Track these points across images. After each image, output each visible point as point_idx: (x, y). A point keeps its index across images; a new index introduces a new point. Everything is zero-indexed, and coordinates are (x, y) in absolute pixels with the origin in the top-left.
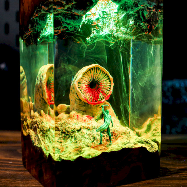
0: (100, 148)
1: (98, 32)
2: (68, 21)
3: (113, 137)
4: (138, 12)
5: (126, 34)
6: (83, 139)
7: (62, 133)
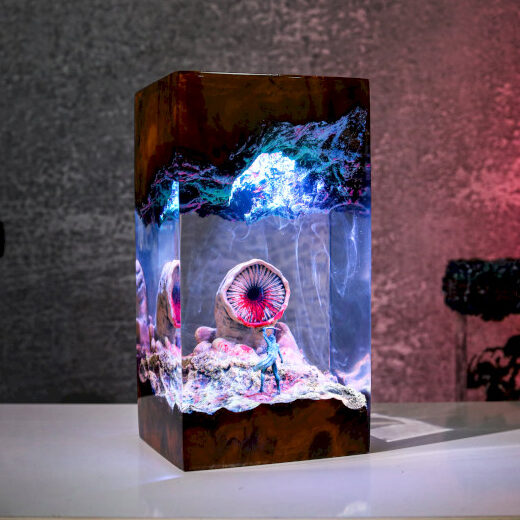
0: (258, 397)
1: (264, 203)
2: (209, 191)
3: (286, 381)
4: (330, 169)
5: (311, 205)
6: (233, 384)
7: (199, 373)
